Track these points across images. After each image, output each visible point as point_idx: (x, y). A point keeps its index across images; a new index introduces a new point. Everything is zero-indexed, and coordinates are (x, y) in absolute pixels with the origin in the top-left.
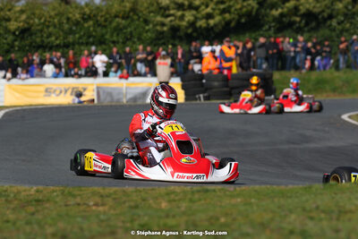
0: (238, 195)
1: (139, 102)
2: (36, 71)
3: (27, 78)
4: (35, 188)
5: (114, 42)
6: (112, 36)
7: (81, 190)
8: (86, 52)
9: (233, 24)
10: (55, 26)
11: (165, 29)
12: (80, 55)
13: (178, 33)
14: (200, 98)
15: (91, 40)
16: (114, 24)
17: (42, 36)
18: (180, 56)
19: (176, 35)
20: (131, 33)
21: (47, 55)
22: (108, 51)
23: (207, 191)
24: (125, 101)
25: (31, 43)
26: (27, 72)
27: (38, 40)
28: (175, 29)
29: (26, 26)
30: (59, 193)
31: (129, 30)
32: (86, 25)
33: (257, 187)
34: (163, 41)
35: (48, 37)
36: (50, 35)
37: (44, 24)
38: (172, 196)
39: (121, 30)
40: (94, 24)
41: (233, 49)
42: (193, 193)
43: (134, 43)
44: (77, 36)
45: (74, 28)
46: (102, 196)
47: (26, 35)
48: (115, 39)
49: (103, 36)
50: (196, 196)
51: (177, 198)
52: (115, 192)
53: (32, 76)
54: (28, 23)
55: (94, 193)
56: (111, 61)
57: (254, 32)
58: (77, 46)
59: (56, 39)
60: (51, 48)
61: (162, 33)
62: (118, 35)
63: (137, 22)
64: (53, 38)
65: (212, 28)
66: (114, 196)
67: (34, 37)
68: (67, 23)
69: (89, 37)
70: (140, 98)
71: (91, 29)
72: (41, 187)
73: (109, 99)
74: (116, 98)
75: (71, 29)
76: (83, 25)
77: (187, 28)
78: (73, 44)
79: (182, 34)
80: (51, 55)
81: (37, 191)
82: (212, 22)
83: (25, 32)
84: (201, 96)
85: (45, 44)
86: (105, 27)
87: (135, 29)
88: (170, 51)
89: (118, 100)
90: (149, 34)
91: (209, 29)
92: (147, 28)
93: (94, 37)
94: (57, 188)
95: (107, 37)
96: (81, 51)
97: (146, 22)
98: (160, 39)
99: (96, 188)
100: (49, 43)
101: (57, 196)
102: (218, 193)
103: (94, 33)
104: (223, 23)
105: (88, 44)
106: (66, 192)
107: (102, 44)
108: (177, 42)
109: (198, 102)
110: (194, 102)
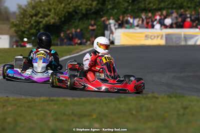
15: (175, 6)
17: (145, 3)
25: (139, 8)
27: (143, 6)
36: (150, 3)
44: (166, 3)
47: (135, 3)
48: (189, 5)
49: (182, 3)
59: (154, 5)
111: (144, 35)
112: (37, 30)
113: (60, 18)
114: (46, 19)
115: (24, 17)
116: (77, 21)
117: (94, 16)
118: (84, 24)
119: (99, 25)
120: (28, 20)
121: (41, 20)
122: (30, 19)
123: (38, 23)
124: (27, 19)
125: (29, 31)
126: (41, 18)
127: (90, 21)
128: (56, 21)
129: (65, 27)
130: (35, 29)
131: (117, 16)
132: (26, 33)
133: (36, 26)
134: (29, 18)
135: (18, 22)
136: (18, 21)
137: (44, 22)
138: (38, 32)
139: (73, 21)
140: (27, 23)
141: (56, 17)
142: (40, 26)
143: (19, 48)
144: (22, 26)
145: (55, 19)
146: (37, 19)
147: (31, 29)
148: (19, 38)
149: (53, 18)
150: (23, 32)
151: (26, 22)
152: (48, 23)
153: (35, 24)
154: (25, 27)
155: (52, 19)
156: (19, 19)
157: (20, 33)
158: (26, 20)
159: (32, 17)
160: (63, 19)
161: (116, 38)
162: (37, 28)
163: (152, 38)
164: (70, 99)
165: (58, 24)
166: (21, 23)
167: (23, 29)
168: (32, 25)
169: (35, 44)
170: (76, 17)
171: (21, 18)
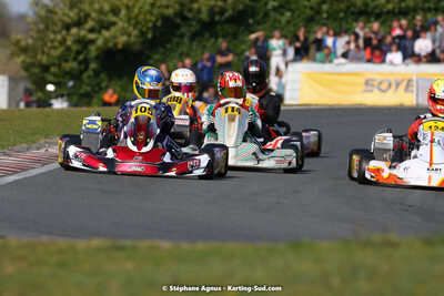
111: (362, 80)
112: (80, 63)
113: (143, 34)
114: (106, 34)
115: (47, 28)
116: (186, 39)
117: (230, 28)
118: (204, 47)
120: (59, 37)
121: (92, 36)
122: (64, 32)
123: (84, 44)
124: (55, 33)
125: (60, 66)
126: (92, 30)
127: (220, 40)
128: (133, 39)
129: (156, 57)
130: (75, 59)
131: (291, 28)
132: (53, 69)
133: (78, 53)
134: (60, 32)
135: (30, 41)
136: (32, 37)
137: (100, 42)
138: (83, 67)
139: (176, 40)
140: (56, 44)
141: (131, 29)
142: (89, 52)
143: (34, 109)
144: (43, 53)
145: (129, 35)
146: (83, 33)
147: (67, 61)
148: (35, 83)
149: (124, 32)
150: (46, 68)
151: (52, 41)
152: (110, 45)
153: (75, 48)
154: (48, 55)
155: (120, 35)
156: (33, 34)
157: (36, 70)
158: (52, 36)
159: (68, 27)
160: (150, 35)
161: (288, 88)
162: (81, 57)
163: (384, 86)
164: (166, 245)
165: (137, 47)
166: (40, 43)
167: (44, 60)
168: (68, 49)
169: (75, 98)
170: (184, 29)
171: (39, 31)
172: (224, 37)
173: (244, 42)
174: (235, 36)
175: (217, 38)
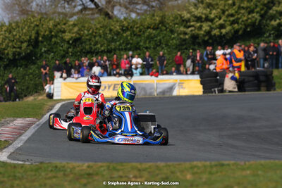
0: (248, 168)
1: (167, 95)
2: (86, 72)
3: (79, 78)
4: (86, 164)
5: (147, 48)
6: (145, 43)
7: (123, 166)
8: (125, 56)
9: (240, 32)
10: (100, 36)
11: (187, 37)
12: (121, 58)
13: (197, 41)
14: (215, 91)
15: (129, 46)
16: (147, 34)
17: (90, 44)
18: (198, 58)
19: (195, 41)
20: (160, 40)
21: (94, 59)
22: (142, 55)
23: (223, 165)
24: (156, 94)
25: (82, 50)
26: (79, 72)
27: (87, 47)
28: (195, 37)
29: (78, 36)
30: (105, 168)
31: (159, 38)
32: (125, 35)
33: (263, 162)
34: (185, 47)
35: (95, 45)
36: (96, 43)
37: (92, 34)
38: (195, 170)
39: (152, 38)
40: (131, 34)
41: (242, 52)
42: (211, 167)
43: (163, 48)
44: (118, 43)
45: (115, 38)
46: (139, 170)
47: (78, 43)
48: (147, 45)
49: (138, 43)
50: (214, 170)
51: (199, 171)
52: (150, 167)
53: (82, 76)
54: (79, 34)
55: (133, 168)
56: (145, 63)
57: (258, 38)
58: (118, 52)
59: (102, 46)
60: (97, 53)
61: (185, 40)
62: (150, 42)
63: (165, 32)
64: (99, 46)
65: (224, 35)
66: (149, 170)
67: (83, 45)
68: (110, 33)
69: (127, 44)
70: (167, 92)
71: (129, 38)
72: (91, 164)
73: (143, 93)
74: (148, 91)
75: (113, 38)
76: (122, 35)
77: (204, 36)
78: (115, 50)
79: (200, 41)
80: (97, 59)
81: (88, 167)
82: (224, 31)
83: (77, 41)
84: (216, 89)
85: (92, 51)
86: (140, 36)
87: (163, 37)
88: (191, 54)
89: (150, 94)
90: (175, 41)
91: (221, 37)
92: (173, 36)
93: (131, 44)
94: (104, 164)
95: (141, 44)
96: (121, 55)
97: (172, 32)
98: (183, 45)
99: (134, 164)
100: (96, 49)
101: (104, 170)
102: (232, 167)
103: (131, 41)
104: (233, 31)
105: (126, 50)
106: (111, 167)
107: (137, 49)
108: (196, 47)
109: (214, 94)
110: (211, 94)
116: (2, 68)
119: (31, 74)
161: (55, 90)
163: (103, 88)
172: (21, 66)
173: (31, 69)
174: (26, 66)
175: (17, 67)
